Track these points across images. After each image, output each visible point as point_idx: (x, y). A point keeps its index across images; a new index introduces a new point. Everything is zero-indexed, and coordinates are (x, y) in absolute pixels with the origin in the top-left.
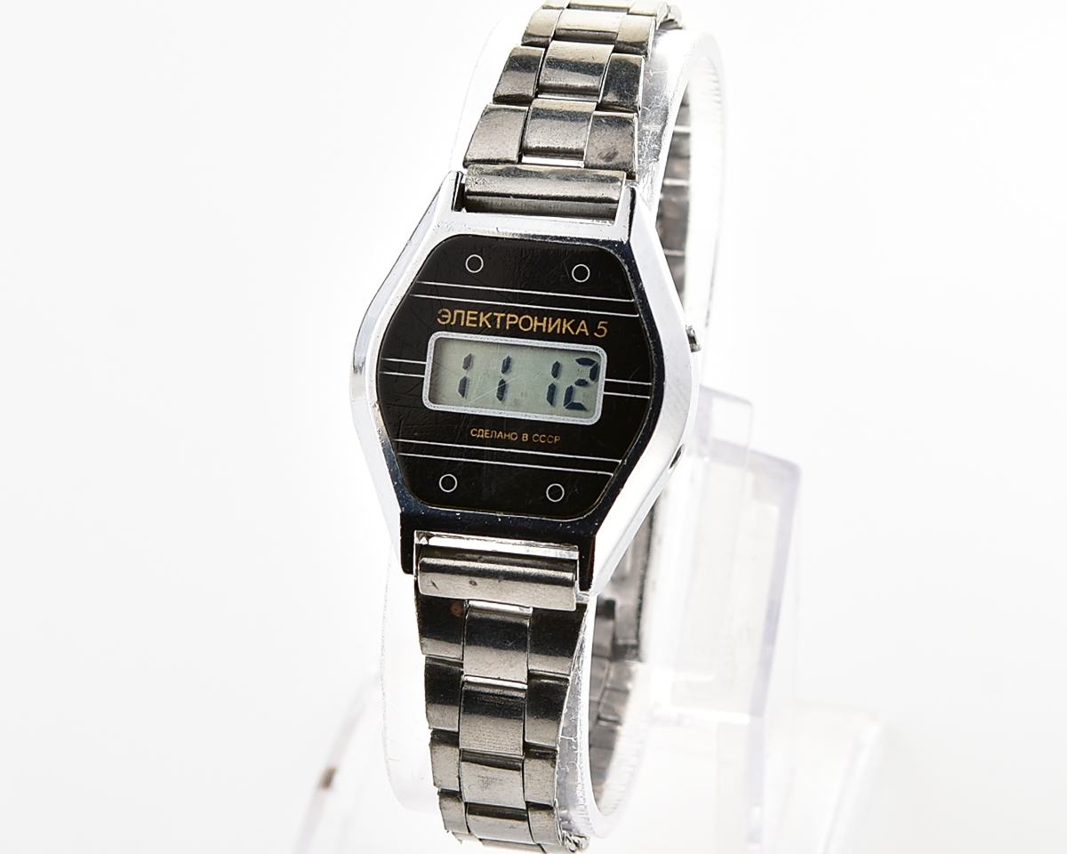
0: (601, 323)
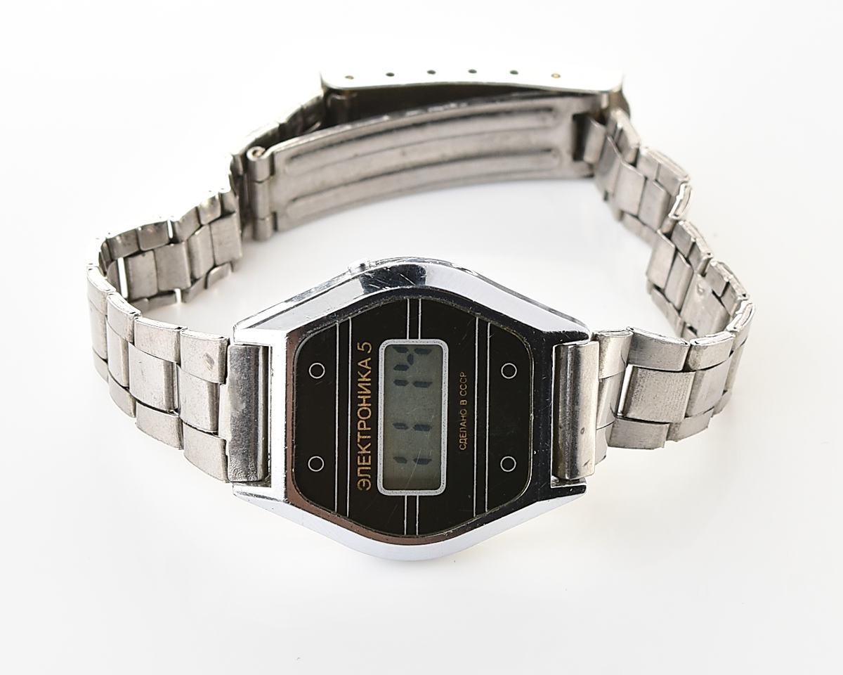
0: (359, 348)
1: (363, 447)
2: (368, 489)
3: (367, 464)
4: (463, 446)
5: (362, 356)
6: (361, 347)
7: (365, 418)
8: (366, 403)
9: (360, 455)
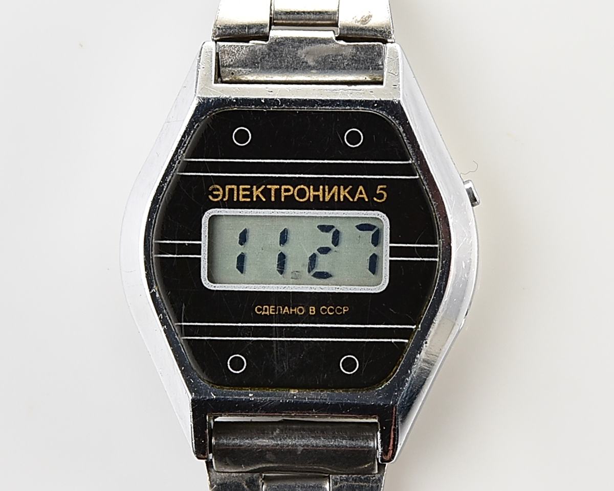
0: (379, 187)
1: (261, 192)
2: (211, 197)
3: (241, 197)
4: (259, 310)
5: (370, 191)
6: (381, 189)
7: (296, 194)
8: (314, 196)
9: (252, 188)
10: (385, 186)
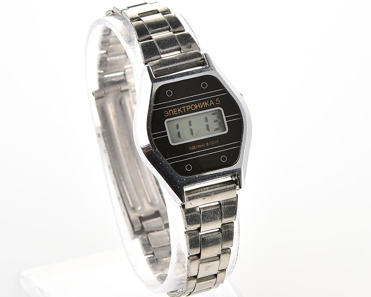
1: (181, 110)
2: (165, 116)
3: (175, 113)
4: (191, 148)
5: (215, 102)
6: (217, 100)
7: (191, 108)
8: (197, 107)
9: (177, 109)
10: (218, 99)
